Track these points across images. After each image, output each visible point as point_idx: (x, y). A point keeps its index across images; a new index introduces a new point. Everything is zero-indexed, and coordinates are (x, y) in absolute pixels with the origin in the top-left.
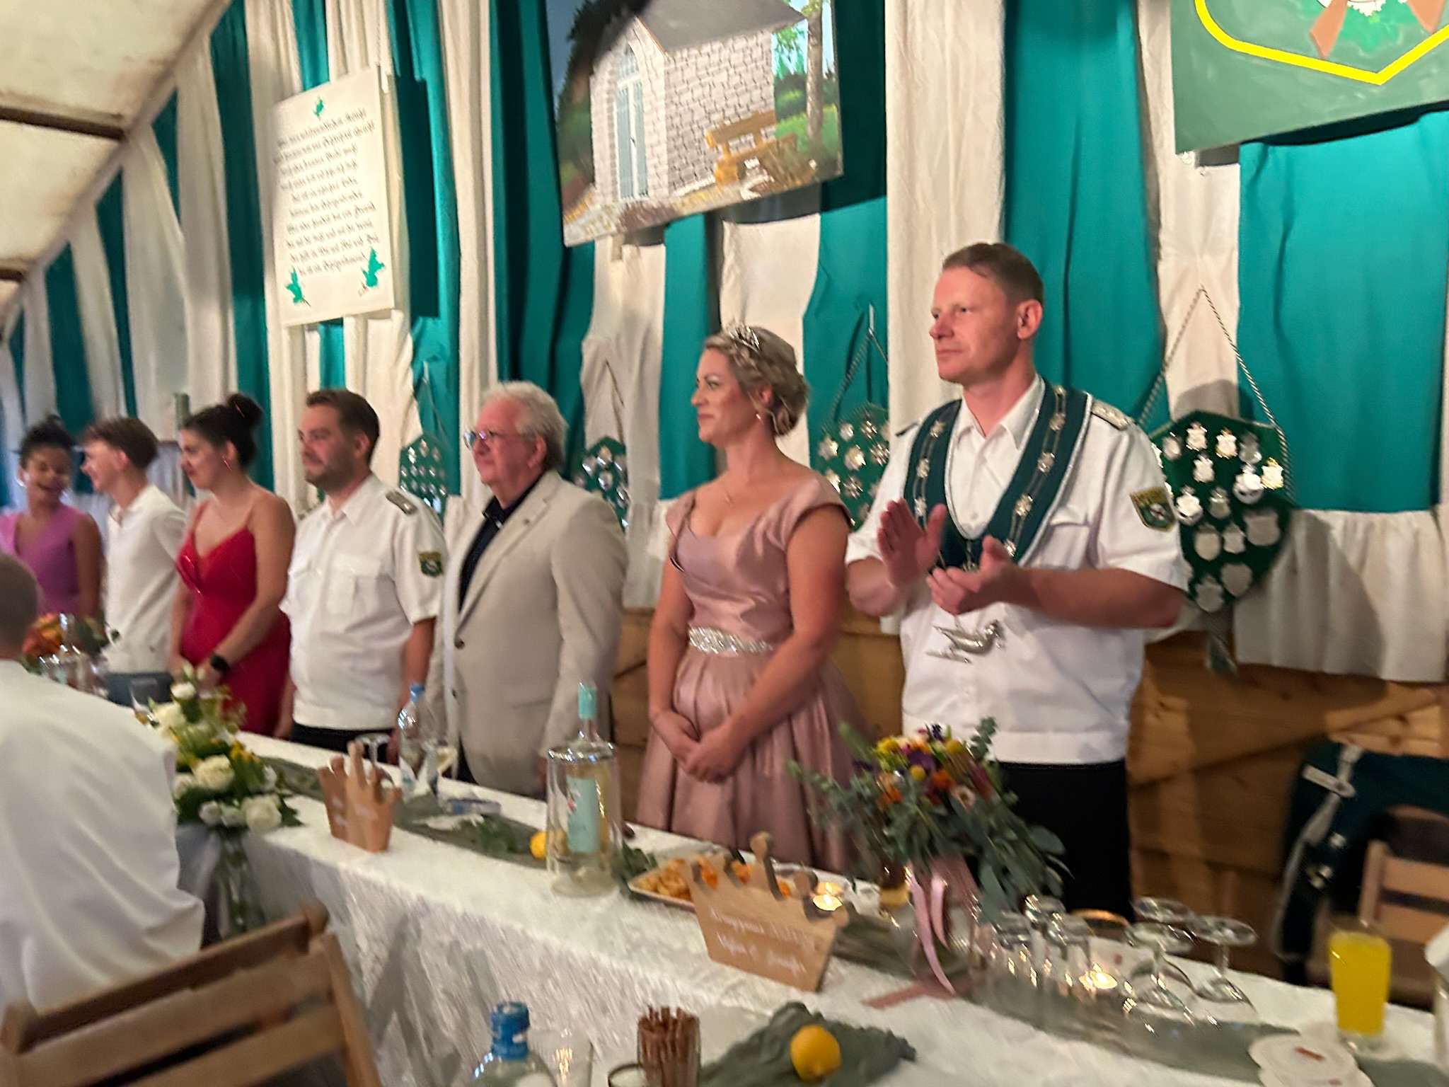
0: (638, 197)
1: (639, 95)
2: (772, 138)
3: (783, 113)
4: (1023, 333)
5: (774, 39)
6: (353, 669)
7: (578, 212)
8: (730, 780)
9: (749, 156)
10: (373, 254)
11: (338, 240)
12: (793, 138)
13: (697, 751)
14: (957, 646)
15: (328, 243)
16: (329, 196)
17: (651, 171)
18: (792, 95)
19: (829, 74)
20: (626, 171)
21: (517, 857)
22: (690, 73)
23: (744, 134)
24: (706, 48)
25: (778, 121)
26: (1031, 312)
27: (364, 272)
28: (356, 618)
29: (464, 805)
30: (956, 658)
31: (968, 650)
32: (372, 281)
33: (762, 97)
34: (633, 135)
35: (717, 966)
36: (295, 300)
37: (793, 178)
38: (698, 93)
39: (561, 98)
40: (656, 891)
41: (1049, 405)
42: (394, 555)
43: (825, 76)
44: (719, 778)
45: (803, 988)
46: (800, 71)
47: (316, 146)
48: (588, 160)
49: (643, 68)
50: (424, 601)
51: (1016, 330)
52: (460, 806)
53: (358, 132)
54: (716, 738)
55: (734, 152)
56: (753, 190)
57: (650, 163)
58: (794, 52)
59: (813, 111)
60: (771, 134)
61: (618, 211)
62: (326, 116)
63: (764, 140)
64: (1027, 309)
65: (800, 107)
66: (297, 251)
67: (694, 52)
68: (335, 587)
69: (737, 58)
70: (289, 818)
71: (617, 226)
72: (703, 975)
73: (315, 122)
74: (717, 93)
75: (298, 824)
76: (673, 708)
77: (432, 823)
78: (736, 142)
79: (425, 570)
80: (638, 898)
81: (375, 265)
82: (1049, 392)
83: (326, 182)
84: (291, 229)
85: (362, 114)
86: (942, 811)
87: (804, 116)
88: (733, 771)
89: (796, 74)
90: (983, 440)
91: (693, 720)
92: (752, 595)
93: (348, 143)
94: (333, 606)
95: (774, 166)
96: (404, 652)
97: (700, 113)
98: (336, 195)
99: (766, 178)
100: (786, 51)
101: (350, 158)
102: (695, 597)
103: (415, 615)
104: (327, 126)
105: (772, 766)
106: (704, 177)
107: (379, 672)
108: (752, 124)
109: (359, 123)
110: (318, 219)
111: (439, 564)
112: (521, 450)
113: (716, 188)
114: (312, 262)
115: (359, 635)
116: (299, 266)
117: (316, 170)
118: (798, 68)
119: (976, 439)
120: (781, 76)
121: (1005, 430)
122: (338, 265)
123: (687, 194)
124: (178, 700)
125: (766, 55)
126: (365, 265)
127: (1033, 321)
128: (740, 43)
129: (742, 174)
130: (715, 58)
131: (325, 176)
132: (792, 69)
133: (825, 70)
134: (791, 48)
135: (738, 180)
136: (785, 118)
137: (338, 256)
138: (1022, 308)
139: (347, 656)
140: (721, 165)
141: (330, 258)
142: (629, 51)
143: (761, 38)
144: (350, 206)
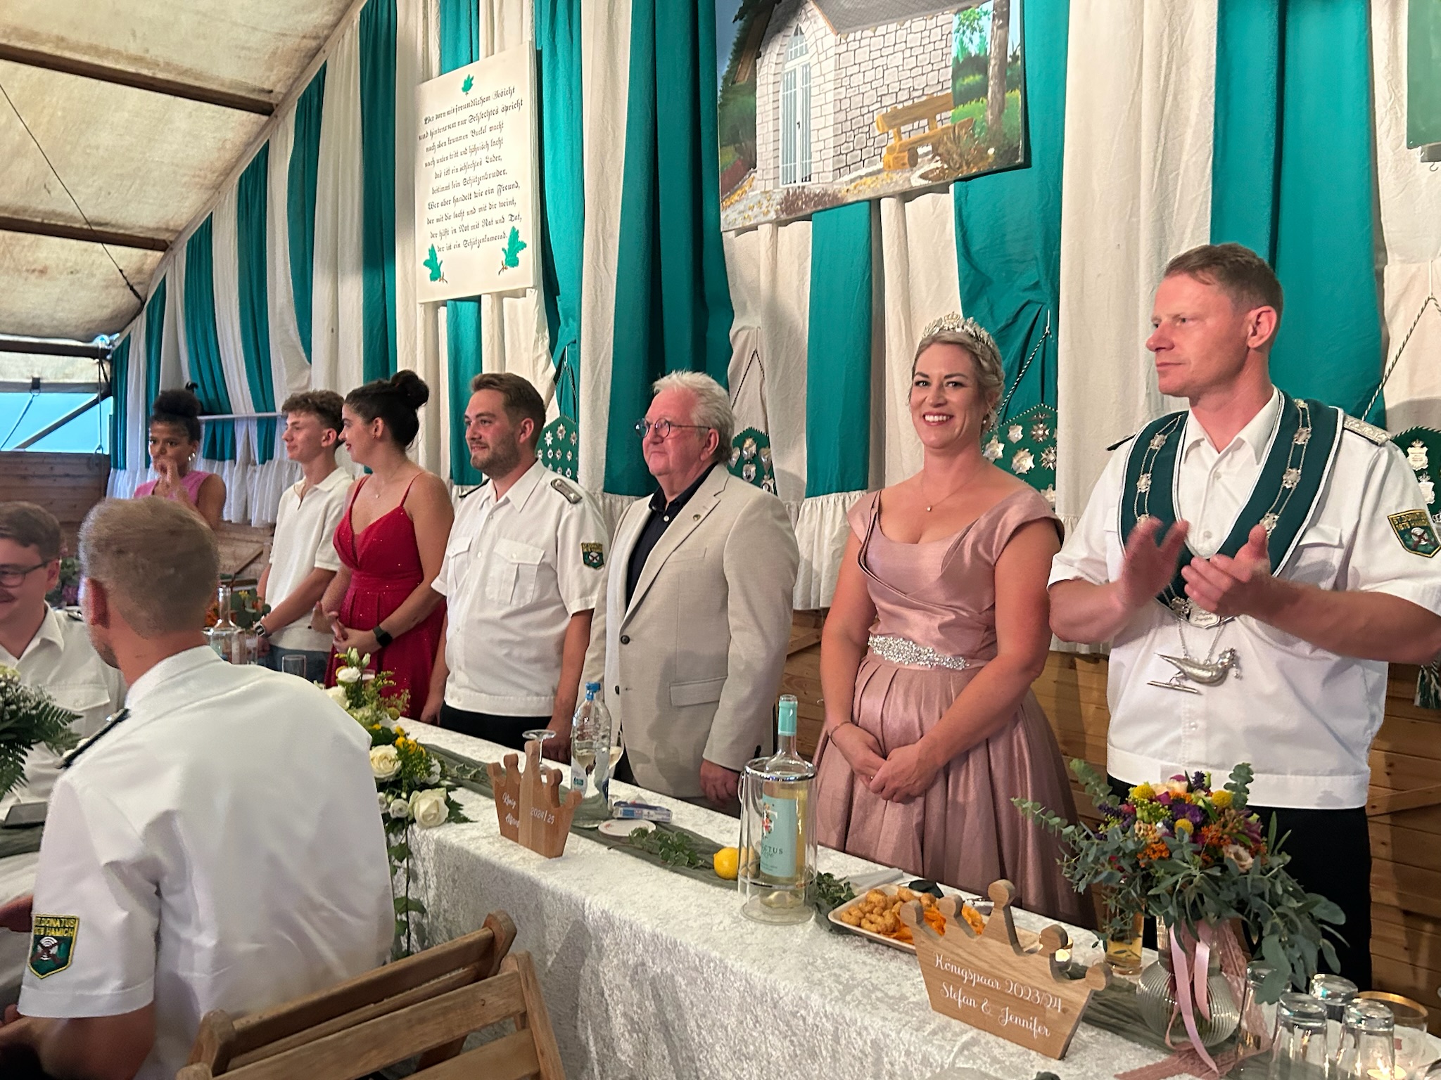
0: (799, 183)
1: (807, 77)
2: (948, 124)
3: (961, 97)
4: (1254, 342)
5: (956, 20)
6: (508, 655)
7: (736, 197)
8: (920, 800)
9: (922, 141)
10: (515, 234)
11: (479, 217)
12: (971, 123)
13: (884, 769)
14: (1187, 676)
15: (469, 220)
16: (470, 173)
17: (816, 156)
18: (972, 79)
19: (1015, 57)
20: (790, 156)
21: (699, 873)
22: (862, 55)
23: (919, 118)
24: (881, 30)
25: (956, 106)
26: (1263, 319)
27: (503, 249)
28: (515, 606)
29: (636, 810)
30: (1185, 690)
31: (1200, 680)
32: (512, 261)
33: (939, 80)
34: (799, 119)
35: (942, 1019)
36: (433, 278)
37: (968, 164)
38: (870, 75)
39: (725, 80)
40: (859, 926)
41: (1290, 421)
42: (557, 545)
43: (1009, 60)
44: (907, 799)
45: (1047, 1054)
46: (982, 54)
47: (463, 122)
48: (749, 143)
49: (812, 50)
50: (584, 594)
51: (1246, 338)
52: (631, 810)
53: (506, 109)
54: (904, 757)
55: (905, 138)
56: (923, 176)
57: (814, 147)
58: (977, 34)
59: (994, 97)
60: (946, 119)
61: (778, 197)
62: (474, 93)
63: (940, 126)
64: (1259, 316)
65: (981, 91)
66: (437, 228)
67: (869, 33)
68: (494, 572)
69: (914, 40)
70: (455, 814)
71: (776, 211)
72: (929, 1028)
73: (463, 99)
74: (891, 76)
75: (465, 820)
76: (853, 720)
77: (602, 827)
78: (909, 127)
79: (587, 563)
80: (839, 930)
81: (515, 245)
82: (1289, 405)
83: (468, 159)
84: (431, 206)
85: (511, 92)
86: (1216, 872)
87: (985, 101)
88: (925, 792)
89: (977, 56)
90: (1217, 456)
91: (880, 737)
92: (950, 608)
93: (494, 120)
94: (492, 592)
95: (948, 152)
96: (562, 641)
97: (870, 97)
98: (480, 171)
99: (939, 165)
100: (968, 32)
101: (495, 135)
102: (881, 604)
103: (575, 606)
104: (474, 103)
105: (966, 792)
106: (871, 164)
107: (536, 660)
108: (928, 108)
109: (507, 100)
110: (459, 196)
111: (600, 555)
112: (694, 441)
113: (884, 175)
114: (452, 239)
115: (516, 623)
116: (437, 242)
117: (460, 146)
118: (980, 50)
119: (1208, 453)
120: (961, 60)
121: (1244, 442)
122: (478, 242)
123: (852, 181)
124: (343, 684)
125: (945, 37)
126: (505, 243)
127: (1266, 330)
128: (918, 24)
129: (913, 161)
130: (890, 39)
131: (469, 154)
132: (973, 50)
133: (1010, 52)
134: (974, 29)
135: (908, 166)
136: (964, 103)
137: (479, 233)
138: (1253, 315)
139: (502, 642)
140: (891, 150)
141: (470, 235)
142: (798, 32)
143: (942, 19)
144: (493, 183)
